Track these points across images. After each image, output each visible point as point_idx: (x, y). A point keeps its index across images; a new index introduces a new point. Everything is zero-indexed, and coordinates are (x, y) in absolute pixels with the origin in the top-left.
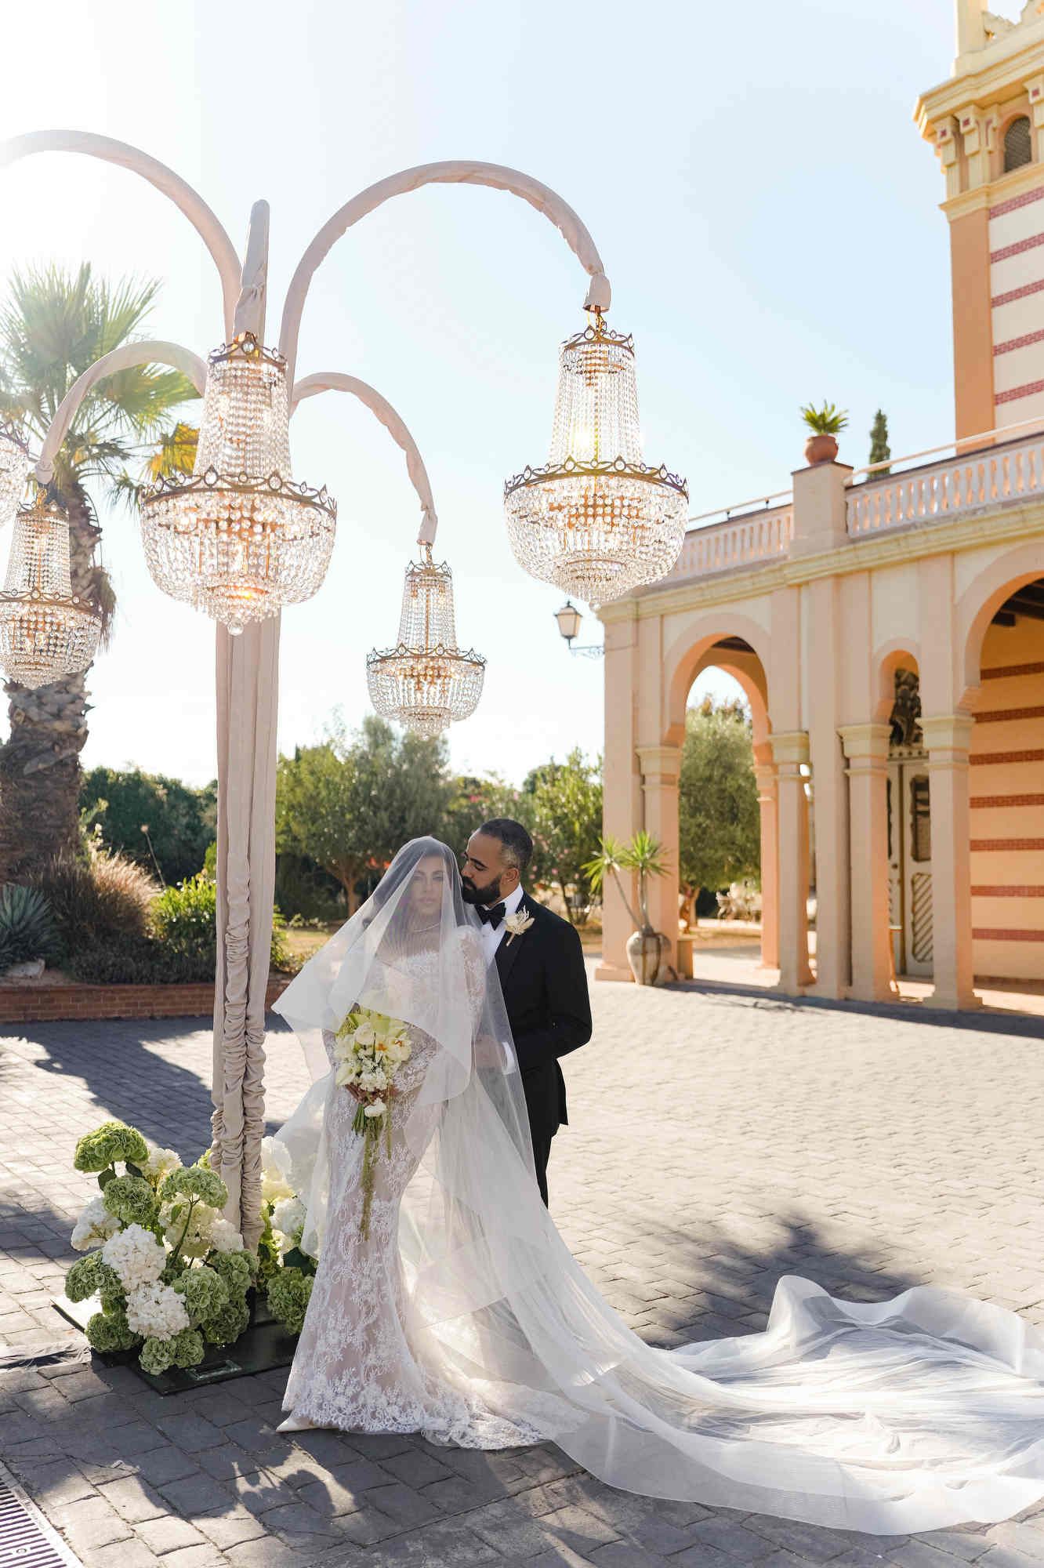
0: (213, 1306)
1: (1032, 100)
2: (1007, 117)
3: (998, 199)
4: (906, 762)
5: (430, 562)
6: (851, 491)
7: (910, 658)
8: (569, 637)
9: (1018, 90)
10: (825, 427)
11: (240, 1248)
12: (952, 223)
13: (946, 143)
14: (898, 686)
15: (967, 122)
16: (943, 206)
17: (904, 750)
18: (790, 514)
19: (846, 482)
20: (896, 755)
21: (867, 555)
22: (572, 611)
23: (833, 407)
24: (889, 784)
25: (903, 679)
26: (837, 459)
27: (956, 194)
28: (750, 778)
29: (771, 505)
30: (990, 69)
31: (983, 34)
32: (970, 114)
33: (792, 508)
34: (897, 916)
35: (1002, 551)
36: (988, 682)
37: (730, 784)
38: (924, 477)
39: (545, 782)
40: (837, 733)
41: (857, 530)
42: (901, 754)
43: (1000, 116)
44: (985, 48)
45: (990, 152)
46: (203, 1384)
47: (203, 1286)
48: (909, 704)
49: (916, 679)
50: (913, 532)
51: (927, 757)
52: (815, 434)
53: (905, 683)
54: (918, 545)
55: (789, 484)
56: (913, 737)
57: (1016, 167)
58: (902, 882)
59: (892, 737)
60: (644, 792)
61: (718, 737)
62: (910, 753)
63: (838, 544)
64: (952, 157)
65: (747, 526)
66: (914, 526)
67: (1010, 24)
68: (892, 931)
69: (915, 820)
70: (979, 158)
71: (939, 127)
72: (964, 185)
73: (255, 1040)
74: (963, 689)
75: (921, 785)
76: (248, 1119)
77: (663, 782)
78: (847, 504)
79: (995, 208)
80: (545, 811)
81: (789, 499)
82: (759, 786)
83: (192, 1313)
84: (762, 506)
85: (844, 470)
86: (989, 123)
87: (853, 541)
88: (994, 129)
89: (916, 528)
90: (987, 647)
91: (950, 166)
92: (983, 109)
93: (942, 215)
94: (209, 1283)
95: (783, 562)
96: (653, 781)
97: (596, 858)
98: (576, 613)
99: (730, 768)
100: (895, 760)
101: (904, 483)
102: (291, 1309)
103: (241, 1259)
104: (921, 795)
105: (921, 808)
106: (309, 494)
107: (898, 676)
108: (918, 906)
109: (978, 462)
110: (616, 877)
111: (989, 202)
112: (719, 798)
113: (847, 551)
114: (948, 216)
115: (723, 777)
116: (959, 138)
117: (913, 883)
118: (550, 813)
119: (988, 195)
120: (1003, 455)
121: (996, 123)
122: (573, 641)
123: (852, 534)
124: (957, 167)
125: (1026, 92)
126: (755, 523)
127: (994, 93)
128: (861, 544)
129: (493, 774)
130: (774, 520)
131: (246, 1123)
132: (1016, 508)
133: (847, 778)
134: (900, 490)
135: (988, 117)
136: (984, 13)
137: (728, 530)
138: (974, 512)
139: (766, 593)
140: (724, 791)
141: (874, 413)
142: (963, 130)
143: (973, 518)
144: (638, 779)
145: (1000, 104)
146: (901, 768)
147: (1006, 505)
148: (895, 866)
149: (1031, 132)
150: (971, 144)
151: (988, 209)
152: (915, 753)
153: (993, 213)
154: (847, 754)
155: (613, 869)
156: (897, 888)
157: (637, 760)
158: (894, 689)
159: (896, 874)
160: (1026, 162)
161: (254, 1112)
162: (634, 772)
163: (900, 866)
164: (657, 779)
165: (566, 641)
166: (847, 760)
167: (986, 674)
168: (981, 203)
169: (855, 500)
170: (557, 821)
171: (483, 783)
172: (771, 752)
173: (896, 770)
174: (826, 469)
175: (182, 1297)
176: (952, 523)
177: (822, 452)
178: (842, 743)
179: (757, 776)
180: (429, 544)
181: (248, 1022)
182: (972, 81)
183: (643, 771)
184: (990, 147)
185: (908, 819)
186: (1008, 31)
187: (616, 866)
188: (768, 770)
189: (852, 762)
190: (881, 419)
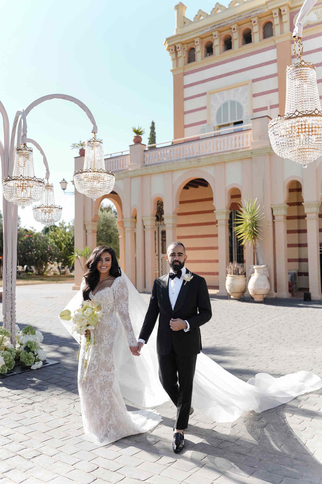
0: (10, 359)
1: (196, 44)
2: (189, 47)
3: (186, 70)
4: (160, 226)
5: (48, 183)
6: (145, 152)
7: (161, 199)
8: (64, 189)
9: (192, 41)
10: (138, 133)
11: (13, 347)
12: (174, 76)
13: (172, 53)
14: (158, 205)
15: (178, 48)
16: (171, 71)
17: (159, 223)
18: (129, 157)
19: (144, 149)
20: (157, 224)
21: (150, 170)
22: (64, 181)
23: (141, 128)
24: (155, 232)
25: (159, 203)
26: (142, 143)
27: (175, 68)
28: (117, 231)
29: (124, 154)
30: (185, 34)
31: (183, 23)
32: (179, 45)
33: (129, 155)
34: (157, 269)
35: (185, 171)
36: (181, 205)
37: (109, 232)
38: (165, 149)
39: (52, 231)
40: (142, 219)
41: (147, 163)
42: (158, 224)
43: (187, 47)
44: (184, 27)
45: (184, 57)
46: (9, 376)
47: (7, 355)
48: (161, 210)
49: (162, 203)
50: (162, 165)
51: (165, 225)
52: (136, 135)
53: (160, 204)
54: (163, 168)
55: (128, 148)
56: (161, 219)
57: (191, 62)
58: (159, 260)
59: (156, 220)
60: (86, 235)
61: (105, 217)
62: (161, 224)
63: (142, 167)
64: (174, 57)
65: (116, 159)
66: (162, 163)
67: (191, 21)
68: (156, 273)
69: (162, 242)
70: (181, 58)
71: (171, 48)
72: (177, 66)
73: (14, 299)
74: (175, 208)
75: (164, 233)
76: (12, 318)
77: (92, 232)
78: (144, 155)
79: (186, 73)
80: (52, 240)
81: (128, 153)
82: (119, 233)
83: (5, 361)
84: (120, 154)
85: (144, 146)
86: (184, 48)
87: (146, 166)
88: (186, 51)
89: (163, 163)
90: (181, 195)
91: (173, 59)
92: (183, 44)
93: (171, 73)
94: (8, 354)
95: (127, 171)
96: (89, 232)
97: (73, 254)
98: (66, 182)
99: (109, 227)
100: (157, 225)
101: (160, 150)
102: (27, 360)
103: (14, 350)
104: (164, 235)
105: (164, 239)
106: (41, 180)
107: (158, 202)
108: (163, 266)
109: (179, 146)
110: (79, 260)
111: (183, 71)
112: (106, 236)
113: (145, 169)
114: (173, 74)
115: (107, 229)
116: (176, 52)
117: (162, 260)
118: (54, 241)
119: (184, 69)
120: (186, 145)
121: (186, 49)
122: (65, 190)
123: (146, 164)
124: (175, 60)
125: (194, 41)
126: (119, 159)
127: (185, 41)
128: (148, 167)
129: (32, 228)
130: (124, 158)
131: (12, 319)
132: (189, 160)
133: (144, 232)
134: (159, 152)
135: (184, 47)
136: (184, 17)
137: (111, 160)
138: (178, 160)
139: (121, 179)
140: (107, 234)
141: (151, 122)
142: (177, 50)
143: (178, 162)
144: (85, 231)
145: (188, 44)
146: (158, 228)
147: (186, 159)
148: (157, 255)
149: (195, 53)
150: (179, 54)
151: (184, 73)
152: (162, 224)
153: (185, 74)
154: (144, 224)
155: (78, 257)
156: (157, 261)
157: (85, 225)
158: (156, 205)
159: (157, 257)
160: (194, 61)
161: (14, 316)
162: (84, 229)
163: (158, 255)
164: (91, 231)
165: (63, 190)
166: (144, 226)
167: (181, 202)
168: (181, 71)
169: (147, 155)
170: (57, 243)
171: (29, 231)
172: (123, 224)
173: (157, 228)
174: (139, 145)
175: (3, 357)
176: (172, 163)
177: (138, 140)
178: (143, 222)
179: (118, 230)
180: (48, 179)
181: (12, 295)
182: (180, 36)
183: (86, 229)
184: (184, 56)
185: (160, 242)
186: (190, 23)
187: (79, 256)
188: (122, 228)
189: (146, 227)
190: (153, 123)
